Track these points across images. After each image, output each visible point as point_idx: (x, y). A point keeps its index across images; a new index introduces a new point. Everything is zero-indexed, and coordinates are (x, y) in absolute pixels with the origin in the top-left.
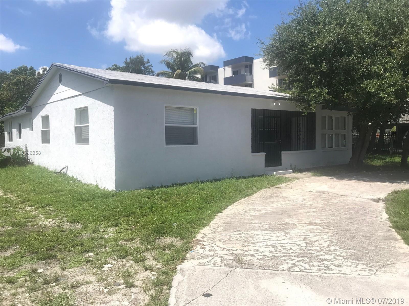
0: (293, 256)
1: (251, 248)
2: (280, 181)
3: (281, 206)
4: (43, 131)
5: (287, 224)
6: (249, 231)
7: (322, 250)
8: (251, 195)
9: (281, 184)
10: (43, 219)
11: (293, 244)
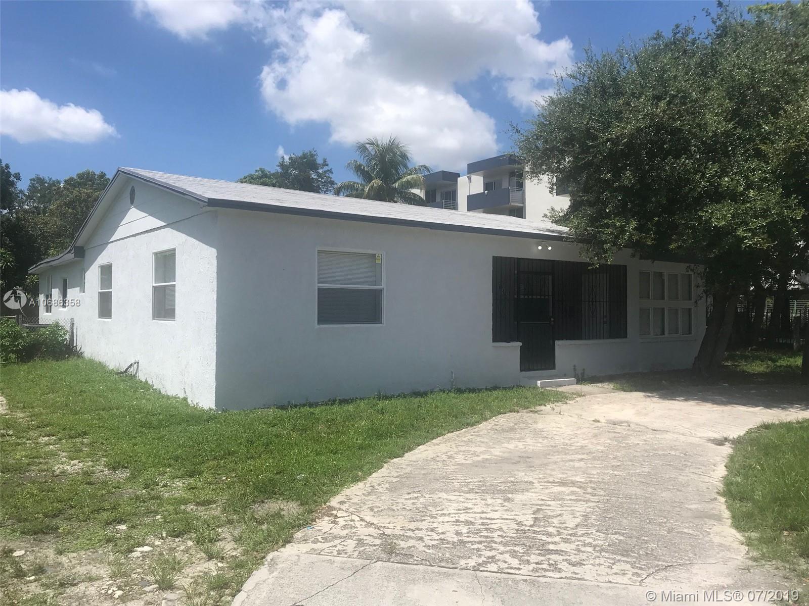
0: (496, 543)
1: (424, 525)
2: (543, 399)
3: (523, 447)
4: (100, 294)
5: (517, 482)
6: (437, 492)
7: (559, 533)
8: (475, 425)
9: (545, 406)
10: (64, 459)
11: (510, 519)
